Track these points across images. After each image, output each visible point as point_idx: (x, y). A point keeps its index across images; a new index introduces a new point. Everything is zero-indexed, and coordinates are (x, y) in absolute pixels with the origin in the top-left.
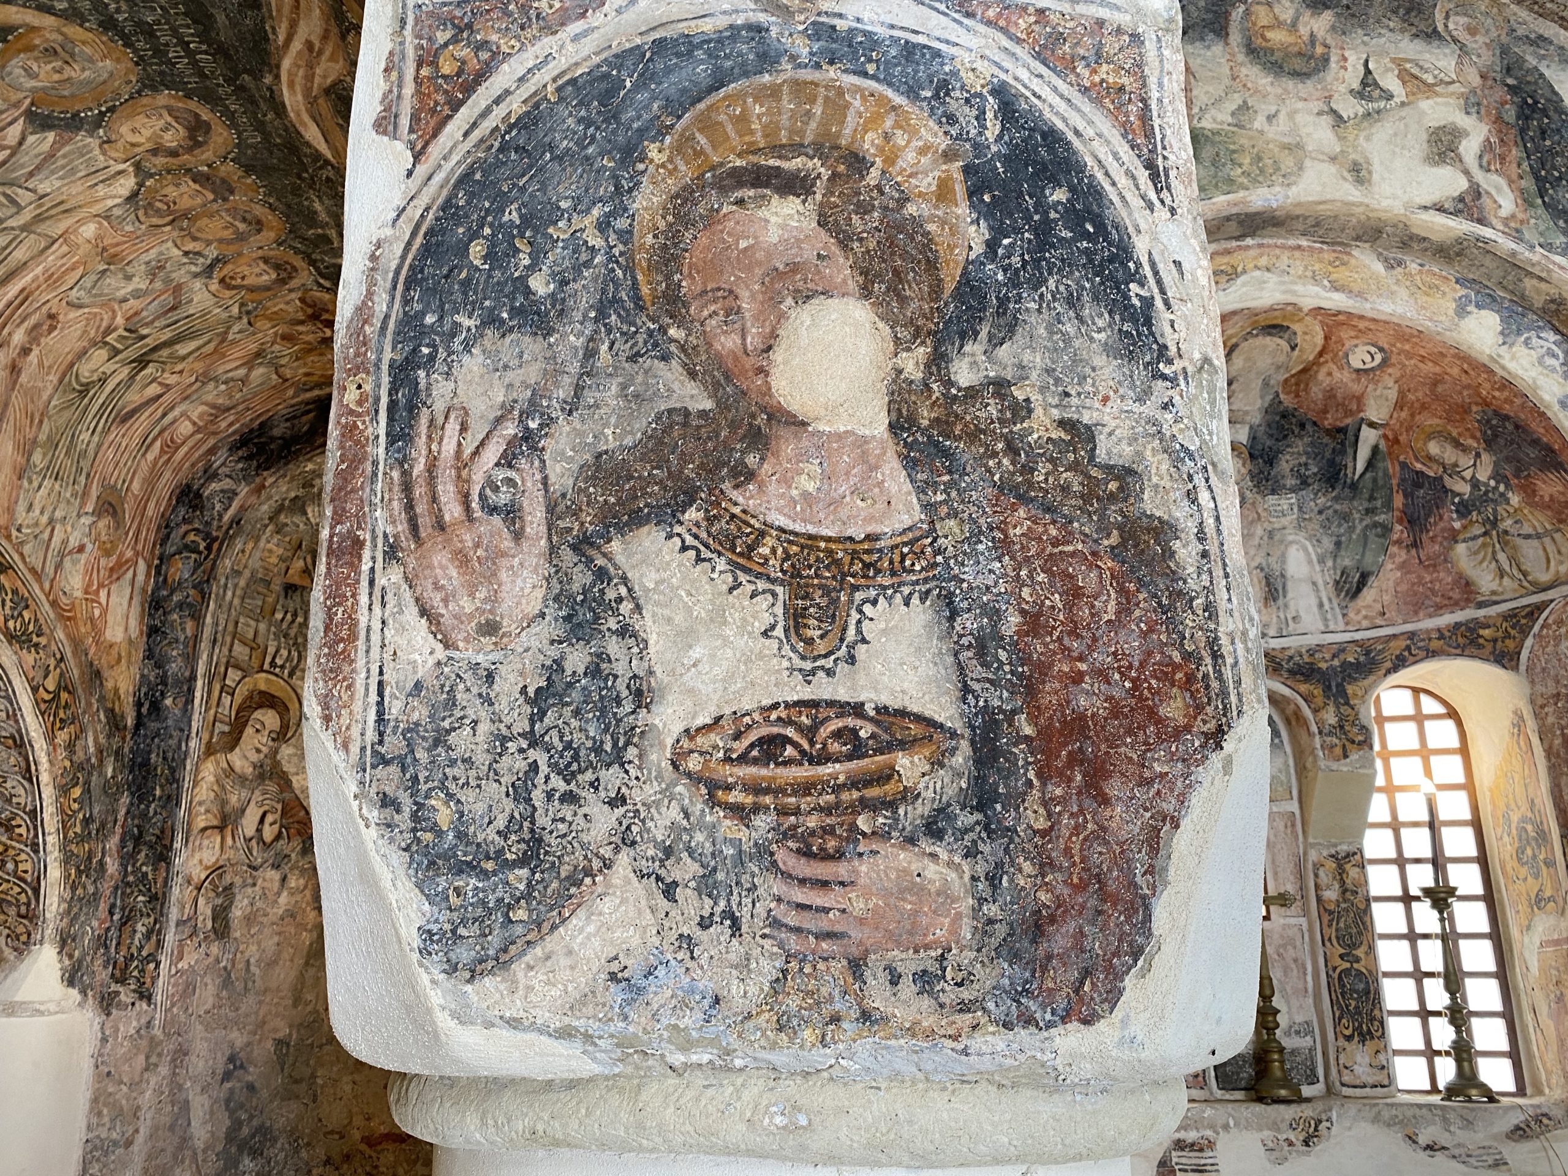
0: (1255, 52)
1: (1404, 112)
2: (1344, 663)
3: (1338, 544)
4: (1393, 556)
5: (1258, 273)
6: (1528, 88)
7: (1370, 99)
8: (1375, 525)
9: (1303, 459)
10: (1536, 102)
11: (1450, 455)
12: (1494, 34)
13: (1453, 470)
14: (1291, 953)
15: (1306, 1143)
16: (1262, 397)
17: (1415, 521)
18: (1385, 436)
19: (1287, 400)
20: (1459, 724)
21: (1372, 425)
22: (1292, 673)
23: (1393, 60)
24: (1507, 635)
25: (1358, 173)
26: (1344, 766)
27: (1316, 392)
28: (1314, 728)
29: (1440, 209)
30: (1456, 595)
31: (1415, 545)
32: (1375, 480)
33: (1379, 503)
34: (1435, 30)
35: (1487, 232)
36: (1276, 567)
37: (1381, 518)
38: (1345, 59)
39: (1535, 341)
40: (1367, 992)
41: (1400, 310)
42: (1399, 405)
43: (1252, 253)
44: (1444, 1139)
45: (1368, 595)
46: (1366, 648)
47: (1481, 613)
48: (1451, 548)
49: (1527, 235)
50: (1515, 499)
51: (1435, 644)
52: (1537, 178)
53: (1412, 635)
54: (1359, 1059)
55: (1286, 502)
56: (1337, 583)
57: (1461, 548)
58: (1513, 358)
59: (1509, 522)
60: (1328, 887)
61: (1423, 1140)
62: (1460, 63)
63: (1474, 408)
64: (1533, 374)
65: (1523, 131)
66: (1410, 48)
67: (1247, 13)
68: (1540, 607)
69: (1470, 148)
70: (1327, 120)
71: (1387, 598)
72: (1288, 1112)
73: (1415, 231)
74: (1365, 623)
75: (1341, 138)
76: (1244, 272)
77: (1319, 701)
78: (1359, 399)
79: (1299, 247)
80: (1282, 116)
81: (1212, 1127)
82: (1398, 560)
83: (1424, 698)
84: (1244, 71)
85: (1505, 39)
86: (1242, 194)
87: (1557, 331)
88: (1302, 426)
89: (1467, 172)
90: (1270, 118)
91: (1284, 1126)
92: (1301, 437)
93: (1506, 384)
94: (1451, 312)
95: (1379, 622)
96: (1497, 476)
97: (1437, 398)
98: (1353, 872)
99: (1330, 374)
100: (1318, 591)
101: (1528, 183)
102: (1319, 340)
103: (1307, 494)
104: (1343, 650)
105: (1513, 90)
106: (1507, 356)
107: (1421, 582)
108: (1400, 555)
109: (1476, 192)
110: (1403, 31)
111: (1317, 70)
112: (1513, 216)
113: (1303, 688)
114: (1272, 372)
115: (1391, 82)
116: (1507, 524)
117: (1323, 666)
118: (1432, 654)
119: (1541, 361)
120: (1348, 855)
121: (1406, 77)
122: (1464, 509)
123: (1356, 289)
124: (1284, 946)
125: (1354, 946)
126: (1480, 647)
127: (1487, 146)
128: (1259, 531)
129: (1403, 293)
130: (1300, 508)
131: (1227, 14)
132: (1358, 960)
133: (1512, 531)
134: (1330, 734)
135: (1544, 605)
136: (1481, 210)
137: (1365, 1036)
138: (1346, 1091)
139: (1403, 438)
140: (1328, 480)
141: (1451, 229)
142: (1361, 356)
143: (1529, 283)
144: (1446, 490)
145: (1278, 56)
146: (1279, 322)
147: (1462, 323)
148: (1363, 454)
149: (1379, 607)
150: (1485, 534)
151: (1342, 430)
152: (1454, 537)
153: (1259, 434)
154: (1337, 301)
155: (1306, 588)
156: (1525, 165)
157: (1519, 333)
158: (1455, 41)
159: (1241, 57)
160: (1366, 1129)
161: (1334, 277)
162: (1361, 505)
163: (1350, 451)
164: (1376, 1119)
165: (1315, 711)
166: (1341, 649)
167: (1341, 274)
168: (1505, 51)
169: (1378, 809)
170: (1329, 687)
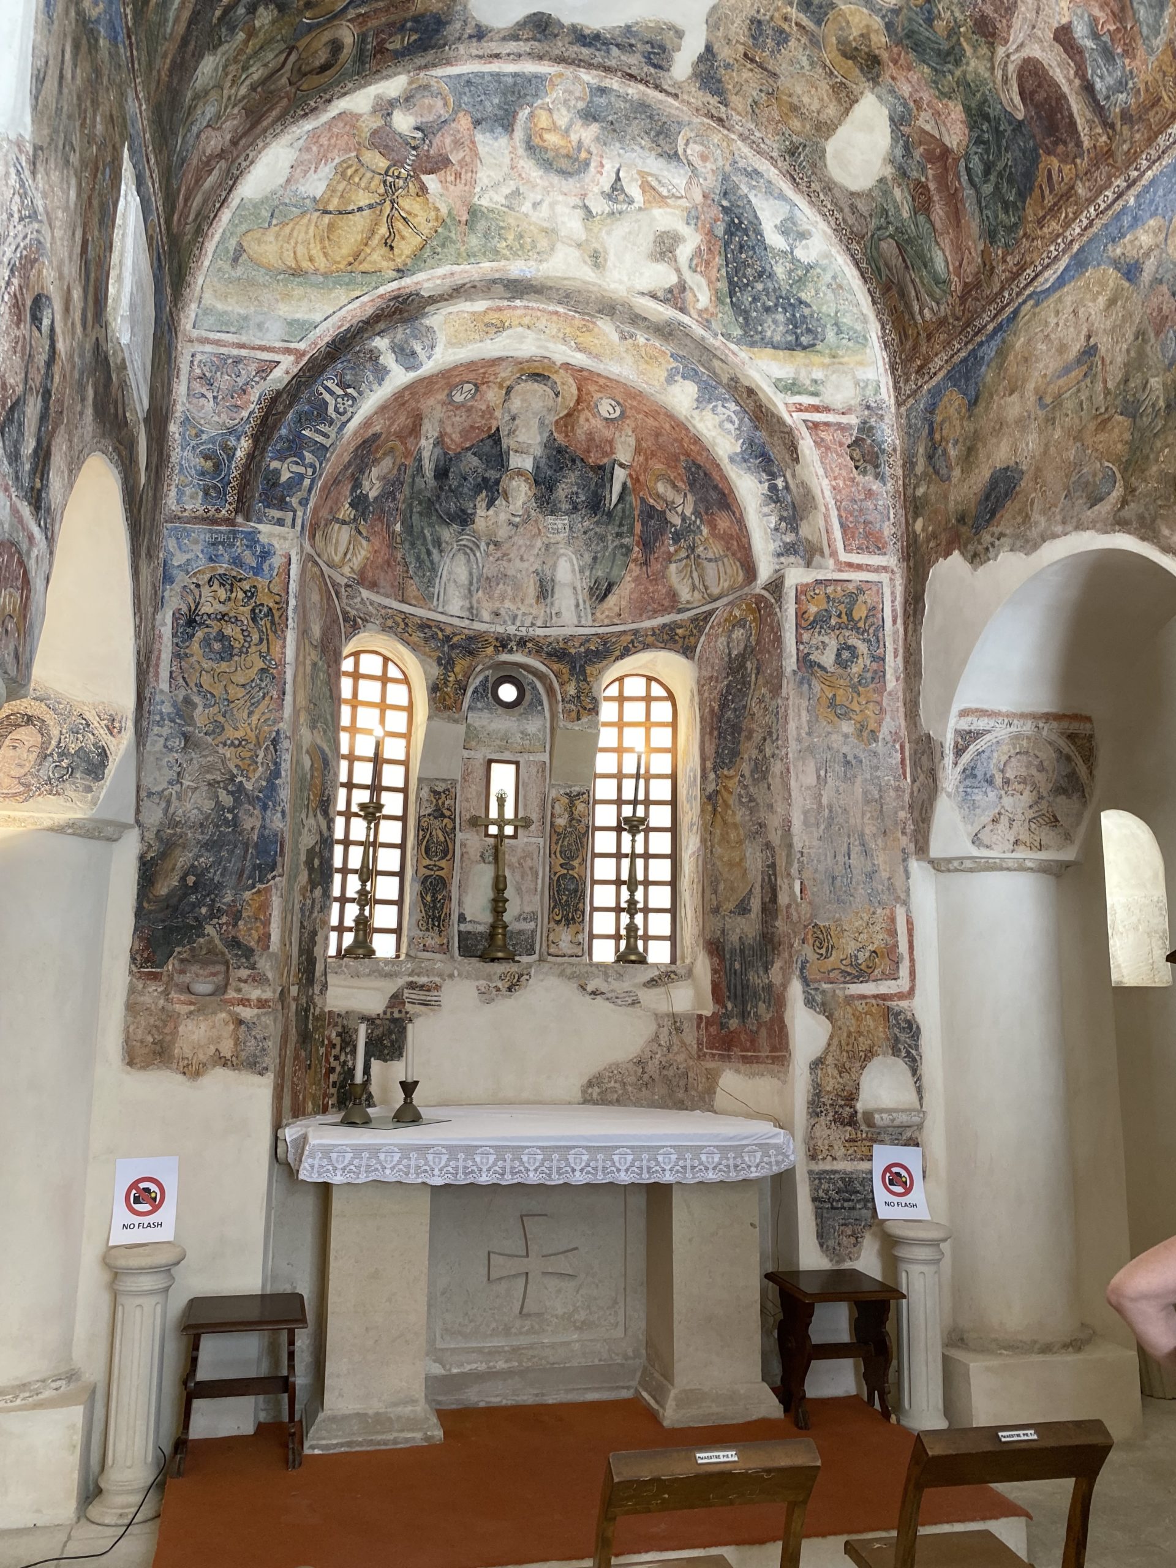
0: (531, 148)
1: (641, 216)
2: (588, 651)
3: (595, 559)
4: (631, 571)
5: (520, 329)
6: (737, 211)
7: (616, 201)
8: (622, 546)
9: (575, 489)
10: (741, 223)
11: (670, 494)
12: (720, 163)
13: (671, 505)
14: (529, 863)
15: (510, 989)
16: (541, 433)
17: (647, 545)
18: (630, 475)
19: (560, 438)
20: (674, 705)
21: (621, 465)
22: (549, 654)
23: (639, 172)
24: (692, 635)
25: (597, 259)
26: (576, 727)
27: (580, 433)
28: (559, 698)
29: (654, 296)
30: (666, 603)
31: (646, 563)
32: (624, 511)
33: (625, 529)
34: (676, 154)
35: (685, 319)
36: (548, 573)
37: (626, 541)
38: (602, 166)
39: (720, 409)
40: (576, 891)
41: (625, 373)
42: (638, 450)
43: (519, 312)
44: (603, 987)
45: (612, 600)
46: (604, 639)
47: (679, 617)
48: (667, 567)
49: (714, 325)
50: (705, 531)
51: (650, 639)
52: (731, 282)
53: (635, 632)
54: (563, 937)
55: (561, 522)
56: (591, 589)
57: (673, 567)
58: (701, 420)
59: (701, 548)
60: (560, 816)
61: (590, 988)
62: (689, 183)
63: (682, 458)
64: (714, 434)
65: (727, 244)
66: (654, 165)
67: (532, 115)
68: (710, 613)
69: (684, 252)
70: (580, 213)
71: (624, 603)
72: (499, 968)
73: (638, 311)
74: (606, 622)
75: (588, 230)
76: (510, 327)
77: (566, 677)
78: (611, 442)
79: (556, 313)
80: (545, 206)
81: (440, 975)
82: (634, 574)
83: (654, 684)
84: (522, 163)
85: (728, 168)
86: (503, 263)
87: (737, 403)
88: (573, 461)
89: (678, 270)
90: (536, 205)
91: (496, 977)
92: (573, 471)
93: (697, 440)
94: (662, 379)
95: (616, 621)
96: (696, 513)
97: (661, 447)
98: (580, 807)
99: (587, 420)
100: (576, 594)
101: (723, 286)
102: (575, 392)
103: (576, 517)
104: (588, 641)
105: (726, 210)
106: (698, 418)
107: (646, 592)
108: (635, 570)
109: (682, 287)
110: (651, 149)
111: (578, 172)
112: (706, 309)
113: (555, 667)
114: (545, 413)
115: (634, 190)
116: (700, 550)
117: (573, 651)
118: (647, 647)
119: (721, 425)
120: (578, 794)
121: (646, 187)
122: (677, 537)
123: (595, 352)
124: (524, 858)
125: (572, 858)
126: (676, 642)
127: (698, 252)
128: (539, 543)
129: (629, 359)
130: (571, 528)
131: (515, 114)
132: (573, 868)
133: (703, 556)
134: (570, 702)
135: (714, 610)
136: (684, 301)
137: (569, 921)
138: (550, 958)
139: (642, 478)
140: (592, 508)
141: (661, 313)
142: (606, 408)
143: (716, 363)
144: (667, 522)
145: (550, 155)
146: (540, 371)
147: (669, 389)
148: (617, 488)
149: (617, 609)
150: (688, 557)
151: (601, 468)
152: (669, 558)
153: (542, 465)
154: (579, 359)
155: (568, 592)
156: (723, 272)
157: (709, 401)
158: (690, 164)
159: (521, 151)
160: (553, 981)
161: (579, 340)
162: (613, 529)
163: (608, 485)
164: (561, 974)
165: (562, 684)
166: (587, 639)
167: (586, 339)
168: (726, 178)
169: (605, 763)
170: (574, 667)
